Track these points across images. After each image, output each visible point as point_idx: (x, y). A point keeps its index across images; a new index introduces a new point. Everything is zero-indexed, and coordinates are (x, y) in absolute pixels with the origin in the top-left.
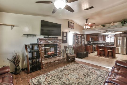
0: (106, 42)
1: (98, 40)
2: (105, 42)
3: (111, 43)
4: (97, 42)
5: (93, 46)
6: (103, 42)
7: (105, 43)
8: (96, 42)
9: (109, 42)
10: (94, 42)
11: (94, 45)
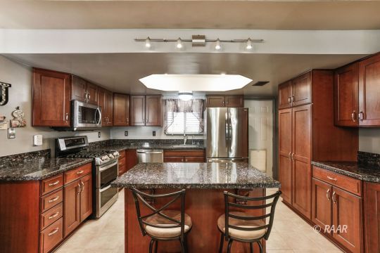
0: (170, 130)
1: (131, 123)
2: (165, 131)
3: (190, 138)
4: (126, 134)
5: (94, 166)
6: (154, 134)
7: (164, 137)
8: (119, 136)
9: (181, 131)
10: (108, 134)
11: (98, 160)
